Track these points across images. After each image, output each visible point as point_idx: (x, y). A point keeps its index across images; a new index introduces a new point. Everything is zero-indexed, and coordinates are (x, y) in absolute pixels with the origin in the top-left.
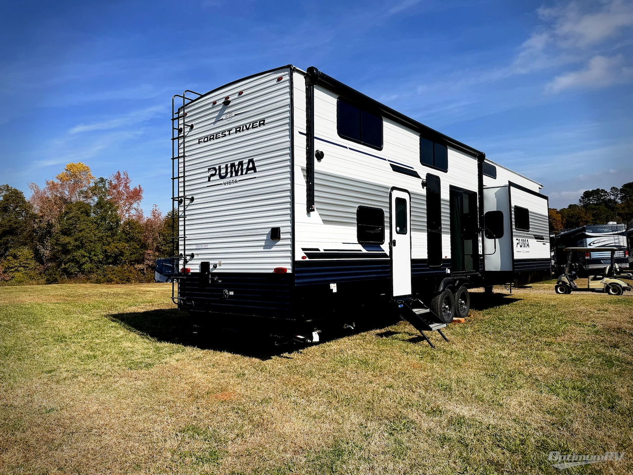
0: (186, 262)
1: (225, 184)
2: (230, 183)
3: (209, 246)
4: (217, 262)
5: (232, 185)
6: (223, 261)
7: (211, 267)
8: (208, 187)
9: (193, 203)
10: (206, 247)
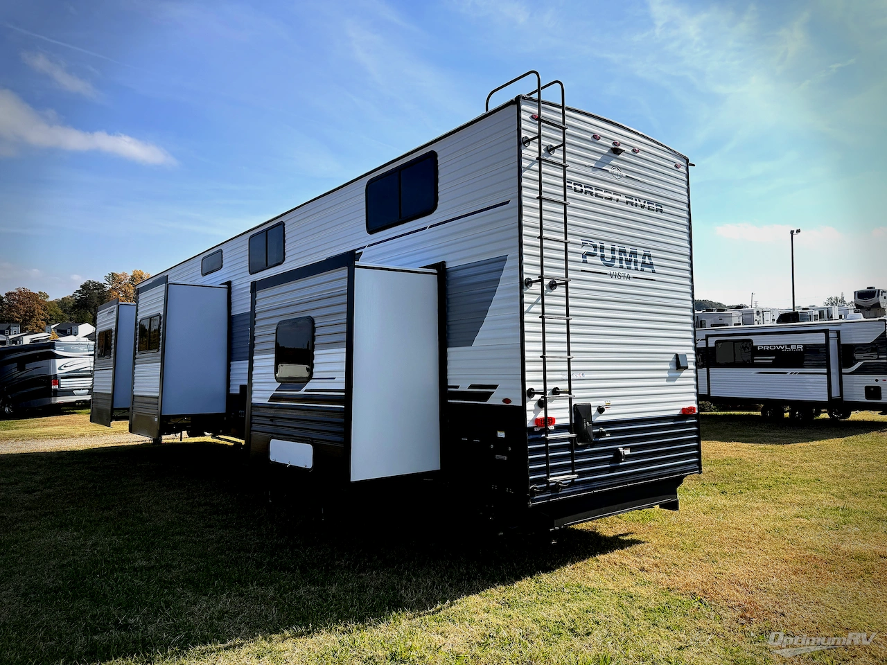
0: (542, 404)
1: (611, 275)
2: (619, 276)
3: (587, 376)
4: (602, 403)
5: (622, 281)
6: (613, 402)
7: (594, 411)
8: (582, 271)
9: (553, 293)
10: (582, 377)
